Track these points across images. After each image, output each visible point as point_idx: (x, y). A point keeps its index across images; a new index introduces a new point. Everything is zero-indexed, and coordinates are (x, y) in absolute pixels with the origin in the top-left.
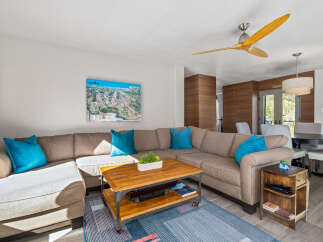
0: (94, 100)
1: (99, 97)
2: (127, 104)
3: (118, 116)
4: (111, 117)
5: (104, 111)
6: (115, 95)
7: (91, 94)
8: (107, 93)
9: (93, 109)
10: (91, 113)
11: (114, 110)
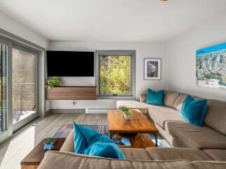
0: (201, 67)
1: (204, 65)
3: (220, 83)
5: (208, 77)
6: (218, 59)
7: (199, 64)
8: (210, 59)
9: (200, 76)
10: (198, 79)
11: (217, 76)
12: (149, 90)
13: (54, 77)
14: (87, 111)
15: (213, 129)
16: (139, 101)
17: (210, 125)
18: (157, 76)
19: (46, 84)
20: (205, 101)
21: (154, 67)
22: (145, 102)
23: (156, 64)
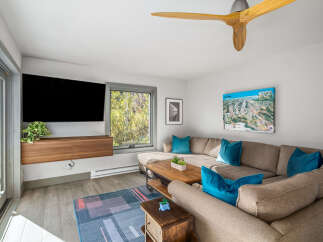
0: (228, 112)
1: (231, 109)
2: (256, 113)
3: (246, 126)
4: (240, 127)
5: (235, 121)
6: (244, 104)
7: (226, 107)
8: (237, 104)
9: (227, 120)
10: (225, 123)
11: (243, 120)
12: (174, 137)
13: (37, 123)
14: (94, 175)
15: (249, 166)
16: (162, 150)
17: (247, 163)
18: (178, 120)
19: (24, 136)
20: (240, 143)
21: (175, 109)
22: (171, 151)
23: (177, 105)
